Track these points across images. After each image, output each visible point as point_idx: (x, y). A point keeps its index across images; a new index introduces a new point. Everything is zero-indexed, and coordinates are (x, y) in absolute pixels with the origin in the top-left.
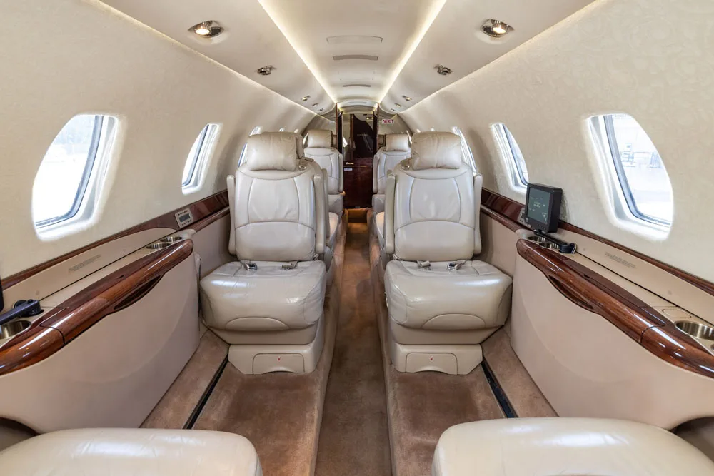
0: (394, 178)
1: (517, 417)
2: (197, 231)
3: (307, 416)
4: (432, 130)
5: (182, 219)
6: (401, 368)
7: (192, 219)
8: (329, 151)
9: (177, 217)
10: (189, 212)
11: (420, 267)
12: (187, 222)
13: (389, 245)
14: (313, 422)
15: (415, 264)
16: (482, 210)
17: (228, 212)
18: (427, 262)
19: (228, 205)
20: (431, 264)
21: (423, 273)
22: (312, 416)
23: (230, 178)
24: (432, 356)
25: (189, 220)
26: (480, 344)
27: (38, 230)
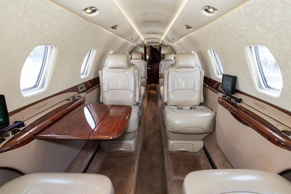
0: (168, 72)
1: (217, 169)
2: (87, 94)
3: (132, 168)
4: (184, 52)
5: (81, 88)
6: (170, 150)
7: (85, 89)
8: (141, 61)
9: (79, 87)
10: (83, 85)
11: (178, 108)
12: (83, 90)
13: (166, 100)
14: (134, 171)
15: (176, 107)
16: (204, 85)
17: (100, 86)
18: (181, 107)
19: (99, 83)
20: (183, 107)
21: (179, 110)
22: (134, 169)
23: (100, 72)
24: (183, 144)
25: (84, 89)
26: (203, 140)
27: (23, 93)
